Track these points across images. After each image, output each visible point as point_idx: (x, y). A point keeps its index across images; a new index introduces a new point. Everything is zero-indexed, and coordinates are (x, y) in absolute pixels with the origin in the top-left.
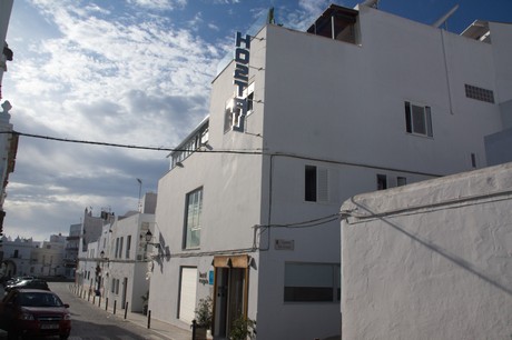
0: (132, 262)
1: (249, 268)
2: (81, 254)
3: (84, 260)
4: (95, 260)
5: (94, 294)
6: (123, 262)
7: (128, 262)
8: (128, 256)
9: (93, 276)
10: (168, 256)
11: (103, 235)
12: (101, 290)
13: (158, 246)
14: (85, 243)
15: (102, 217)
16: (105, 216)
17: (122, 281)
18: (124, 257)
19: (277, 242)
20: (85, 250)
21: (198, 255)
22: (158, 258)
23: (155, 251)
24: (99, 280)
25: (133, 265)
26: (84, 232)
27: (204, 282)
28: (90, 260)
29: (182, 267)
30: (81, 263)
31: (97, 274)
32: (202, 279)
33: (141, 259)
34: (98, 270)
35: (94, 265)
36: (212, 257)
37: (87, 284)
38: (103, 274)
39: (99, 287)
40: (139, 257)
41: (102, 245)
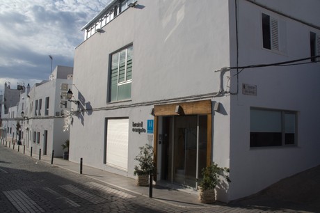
0: (51, 117)
1: (212, 114)
2: (3, 116)
3: (6, 119)
4: (16, 119)
5: (16, 144)
6: (43, 118)
7: (48, 118)
8: (47, 113)
9: (14, 130)
10: (90, 110)
11: (21, 101)
12: (22, 141)
13: (78, 103)
14: (6, 108)
15: (18, 89)
16: (20, 88)
17: (42, 133)
18: (43, 114)
19: (244, 87)
20: (6, 112)
21: (130, 106)
22: (77, 113)
23: (75, 107)
24: (20, 134)
25: (52, 120)
26: (5, 100)
27: (140, 131)
28: (11, 120)
29: (107, 119)
30: (4, 122)
31: (18, 129)
32: (137, 128)
33: (60, 115)
34: (19, 126)
35: (15, 123)
36: (153, 107)
37: (9, 137)
38: (23, 129)
39: (20, 139)
40: (57, 114)
41: (20, 108)
